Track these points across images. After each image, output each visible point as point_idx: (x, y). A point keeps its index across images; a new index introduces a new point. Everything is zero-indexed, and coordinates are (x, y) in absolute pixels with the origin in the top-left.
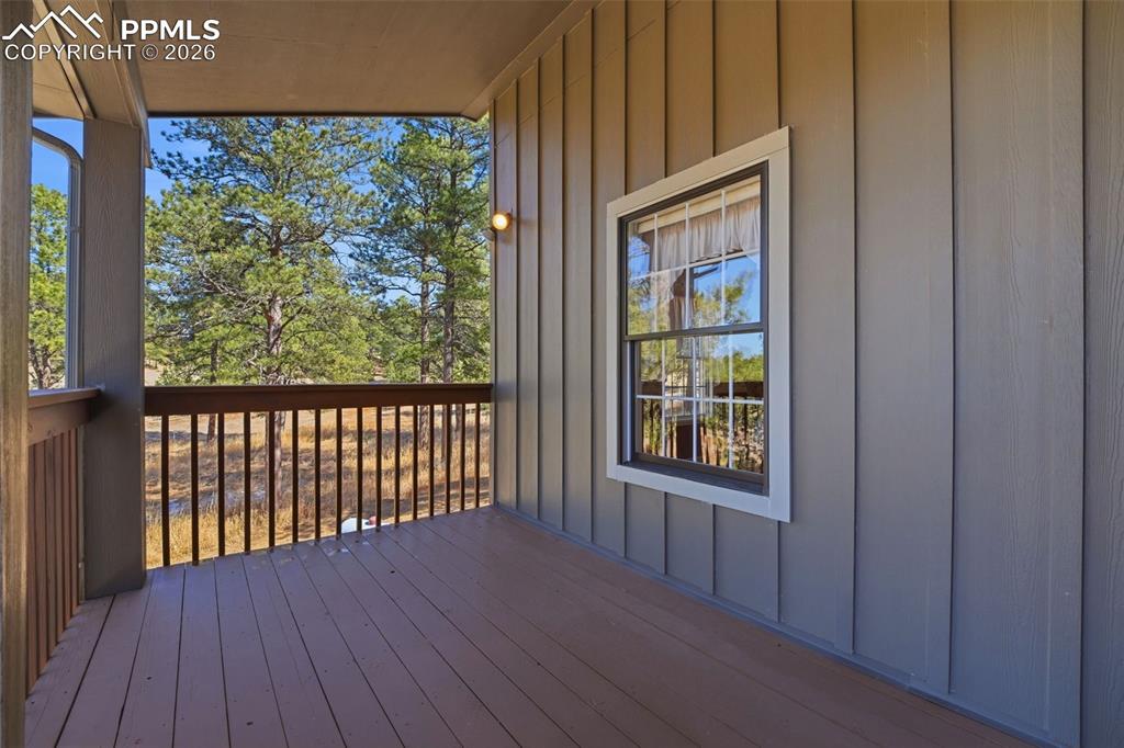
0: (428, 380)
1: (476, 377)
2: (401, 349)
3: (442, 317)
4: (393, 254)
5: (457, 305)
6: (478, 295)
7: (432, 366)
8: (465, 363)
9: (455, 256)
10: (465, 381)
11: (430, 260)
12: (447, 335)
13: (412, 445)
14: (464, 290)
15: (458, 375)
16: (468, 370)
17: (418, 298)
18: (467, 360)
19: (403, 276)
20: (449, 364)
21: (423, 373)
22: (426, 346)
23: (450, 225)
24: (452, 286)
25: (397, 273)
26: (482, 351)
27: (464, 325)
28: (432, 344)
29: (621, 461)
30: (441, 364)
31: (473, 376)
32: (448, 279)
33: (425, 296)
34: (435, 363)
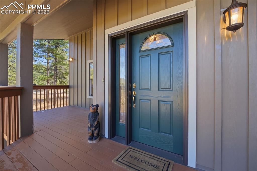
0: (49, 85)
1: (63, 84)
2: (39, 77)
3: (53, 69)
4: (38, 52)
5: (58, 66)
6: (64, 64)
7: (50, 81)
8: (60, 81)
9: (57, 54)
10: (60, 85)
11: (50, 54)
12: (55, 74)
13: (44, 102)
14: (60, 63)
15: (58, 83)
16: (61, 82)
17: (46, 64)
18: (60, 80)
19: (41, 58)
20: (56, 81)
21: (47, 83)
22: (48, 76)
23: (56, 47)
24: (57, 61)
25: (40, 57)
26: (65, 78)
27: (59, 71)
28: (50, 76)
29: (89, 96)
30: (53, 81)
31: (62, 84)
32: (55, 60)
33: (48, 63)
34: (51, 80)
